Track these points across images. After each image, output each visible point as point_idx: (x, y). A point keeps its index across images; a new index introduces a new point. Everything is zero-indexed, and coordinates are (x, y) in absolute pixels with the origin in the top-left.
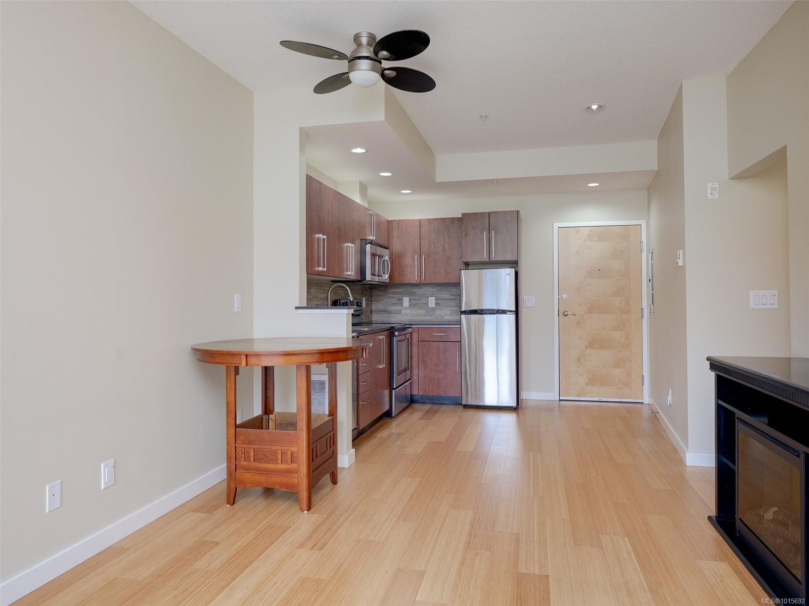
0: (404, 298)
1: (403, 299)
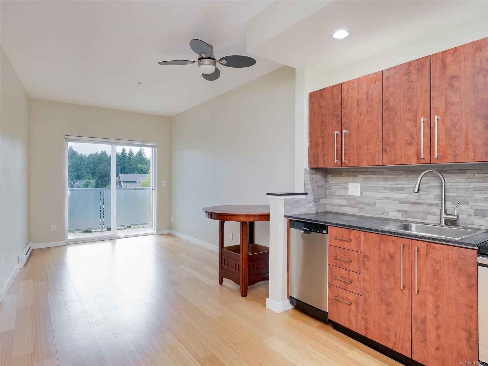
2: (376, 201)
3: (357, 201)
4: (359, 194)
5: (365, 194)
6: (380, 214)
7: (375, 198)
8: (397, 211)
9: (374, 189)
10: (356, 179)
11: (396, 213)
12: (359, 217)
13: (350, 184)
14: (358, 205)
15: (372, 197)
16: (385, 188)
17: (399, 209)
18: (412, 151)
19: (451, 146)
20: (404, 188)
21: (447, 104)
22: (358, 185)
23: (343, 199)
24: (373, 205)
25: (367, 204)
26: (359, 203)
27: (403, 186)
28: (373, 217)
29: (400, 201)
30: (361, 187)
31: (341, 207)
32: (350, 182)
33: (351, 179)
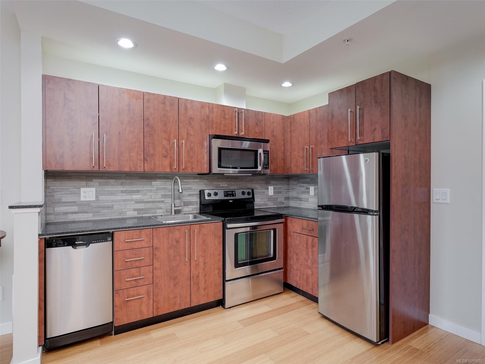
0: (311, 187)
1: (309, 188)
2: (113, 203)
3: (92, 206)
4: (94, 199)
5: (102, 198)
6: (118, 215)
7: (113, 201)
8: (134, 211)
9: (112, 193)
10: (91, 183)
11: (133, 212)
12: (94, 222)
13: (82, 190)
14: (93, 209)
15: (110, 200)
16: (122, 192)
17: (135, 208)
18: (167, 162)
19: (190, 162)
20: (139, 190)
21: (188, 134)
22: (94, 189)
23: (72, 206)
24: (111, 207)
25: (104, 207)
26: (94, 208)
27: (139, 189)
28: (111, 219)
29: (136, 202)
30: (96, 191)
31: (69, 215)
32: (83, 187)
33: (84, 183)
